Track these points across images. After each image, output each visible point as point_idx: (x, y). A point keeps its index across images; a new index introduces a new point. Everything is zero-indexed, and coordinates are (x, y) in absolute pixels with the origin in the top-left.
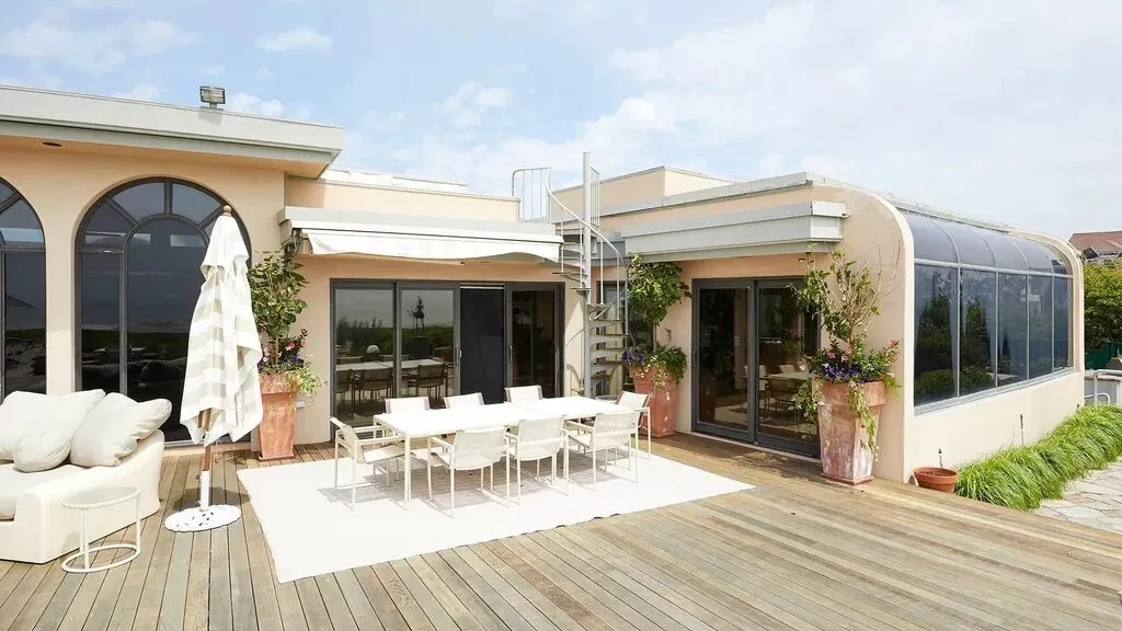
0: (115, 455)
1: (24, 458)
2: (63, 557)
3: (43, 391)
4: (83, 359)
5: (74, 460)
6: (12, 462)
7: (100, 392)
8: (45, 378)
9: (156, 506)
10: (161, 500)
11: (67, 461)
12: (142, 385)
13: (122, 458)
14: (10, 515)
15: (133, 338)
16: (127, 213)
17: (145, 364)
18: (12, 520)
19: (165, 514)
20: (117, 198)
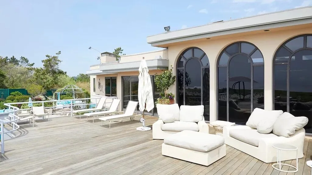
0: (288, 134)
1: (260, 129)
2: (272, 163)
3: (263, 108)
4: (275, 100)
5: (274, 132)
6: (257, 129)
7: (281, 111)
8: (264, 105)
9: (302, 156)
10: (304, 154)
11: (272, 132)
12: (294, 110)
13: (290, 135)
14: (257, 145)
15: (291, 93)
16: (290, 50)
17: (295, 103)
18: (258, 147)
19: (306, 160)
20: (286, 45)
